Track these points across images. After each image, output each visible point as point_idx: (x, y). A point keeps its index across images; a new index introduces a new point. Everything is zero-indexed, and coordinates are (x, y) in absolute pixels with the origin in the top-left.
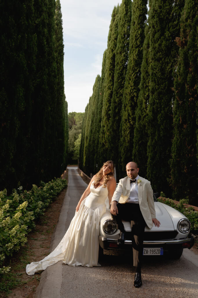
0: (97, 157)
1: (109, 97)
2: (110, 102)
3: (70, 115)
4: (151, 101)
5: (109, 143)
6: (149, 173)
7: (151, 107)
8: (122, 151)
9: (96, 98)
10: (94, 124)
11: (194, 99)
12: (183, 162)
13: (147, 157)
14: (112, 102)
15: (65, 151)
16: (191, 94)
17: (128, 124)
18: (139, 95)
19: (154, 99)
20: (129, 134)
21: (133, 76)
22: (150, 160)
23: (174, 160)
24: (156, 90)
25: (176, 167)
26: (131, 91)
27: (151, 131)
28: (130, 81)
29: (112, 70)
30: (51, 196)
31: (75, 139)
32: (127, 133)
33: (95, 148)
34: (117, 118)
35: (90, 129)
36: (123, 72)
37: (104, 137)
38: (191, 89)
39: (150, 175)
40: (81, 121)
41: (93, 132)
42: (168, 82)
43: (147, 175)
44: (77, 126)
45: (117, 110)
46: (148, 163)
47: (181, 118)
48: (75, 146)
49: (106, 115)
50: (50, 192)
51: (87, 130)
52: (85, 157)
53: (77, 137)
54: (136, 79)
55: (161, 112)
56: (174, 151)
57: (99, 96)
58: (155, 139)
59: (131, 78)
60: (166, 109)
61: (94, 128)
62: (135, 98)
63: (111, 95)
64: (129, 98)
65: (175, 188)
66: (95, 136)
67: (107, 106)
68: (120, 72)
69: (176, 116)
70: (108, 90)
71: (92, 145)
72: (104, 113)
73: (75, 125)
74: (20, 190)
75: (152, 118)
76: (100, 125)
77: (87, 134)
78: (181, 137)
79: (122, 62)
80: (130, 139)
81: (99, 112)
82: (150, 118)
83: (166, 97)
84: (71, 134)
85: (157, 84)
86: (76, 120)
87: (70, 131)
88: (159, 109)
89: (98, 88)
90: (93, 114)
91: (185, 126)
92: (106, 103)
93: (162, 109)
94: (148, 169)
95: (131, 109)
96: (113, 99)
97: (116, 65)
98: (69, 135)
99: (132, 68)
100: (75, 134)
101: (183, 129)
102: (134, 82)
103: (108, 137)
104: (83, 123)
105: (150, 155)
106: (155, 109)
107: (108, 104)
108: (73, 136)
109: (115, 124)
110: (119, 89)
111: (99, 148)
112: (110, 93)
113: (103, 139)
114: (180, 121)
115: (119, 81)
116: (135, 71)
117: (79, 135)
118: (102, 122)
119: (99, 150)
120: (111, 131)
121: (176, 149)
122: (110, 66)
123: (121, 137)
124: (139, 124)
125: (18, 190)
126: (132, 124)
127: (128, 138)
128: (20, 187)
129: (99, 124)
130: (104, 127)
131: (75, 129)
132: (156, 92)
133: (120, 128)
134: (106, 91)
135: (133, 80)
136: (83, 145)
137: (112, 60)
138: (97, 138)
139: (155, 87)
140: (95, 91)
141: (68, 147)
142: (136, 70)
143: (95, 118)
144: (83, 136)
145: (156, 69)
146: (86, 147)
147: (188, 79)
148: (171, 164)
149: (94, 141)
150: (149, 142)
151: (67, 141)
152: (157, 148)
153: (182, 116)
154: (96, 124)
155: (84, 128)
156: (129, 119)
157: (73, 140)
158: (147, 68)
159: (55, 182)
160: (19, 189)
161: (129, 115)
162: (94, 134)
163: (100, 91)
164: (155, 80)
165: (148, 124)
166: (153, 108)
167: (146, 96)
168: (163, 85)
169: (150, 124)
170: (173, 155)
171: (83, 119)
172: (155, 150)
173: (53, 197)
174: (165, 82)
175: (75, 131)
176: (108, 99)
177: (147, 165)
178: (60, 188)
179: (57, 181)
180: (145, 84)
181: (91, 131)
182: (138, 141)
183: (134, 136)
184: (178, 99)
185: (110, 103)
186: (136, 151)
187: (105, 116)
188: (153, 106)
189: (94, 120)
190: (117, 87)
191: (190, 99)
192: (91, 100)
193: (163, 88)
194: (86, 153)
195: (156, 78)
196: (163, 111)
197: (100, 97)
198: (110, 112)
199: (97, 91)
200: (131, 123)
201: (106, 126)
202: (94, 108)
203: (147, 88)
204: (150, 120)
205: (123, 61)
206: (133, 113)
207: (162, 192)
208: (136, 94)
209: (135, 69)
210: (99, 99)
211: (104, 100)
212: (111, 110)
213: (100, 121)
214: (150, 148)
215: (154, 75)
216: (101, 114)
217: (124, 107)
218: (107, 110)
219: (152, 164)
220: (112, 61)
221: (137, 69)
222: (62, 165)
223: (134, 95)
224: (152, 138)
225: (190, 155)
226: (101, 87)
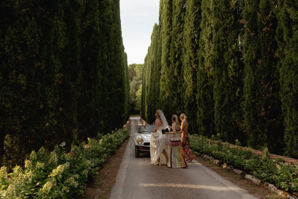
0: (158, 105)
1: (168, 43)
2: (169, 47)
3: (130, 67)
4: (215, 39)
5: (171, 90)
6: (218, 118)
7: (216, 45)
8: (185, 97)
9: (155, 46)
10: (154, 73)
11: (269, 29)
12: (260, 103)
13: (214, 102)
14: (171, 48)
15: (127, 102)
16: (266, 23)
17: (190, 68)
18: (200, 35)
19: (219, 36)
20: (192, 78)
21: (193, 17)
22: (218, 104)
23: (247, 102)
24: (221, 26)
25: (251, 110)
26: (191, 32)
27: (217, 72)
28: (190, 22)
29: (169, 15)
30: (109, 150)
31: (137, 90)
32: (190, 77)
33: (156, 97)
34: (177, 64)
35: (150, 79)
36: (181, 16)
37: (165, 84)
38: (266, 18)
39: (219, 121)
40: (141, 72)
41: (153, 81)
42: (234, 16)
43: (215, 121)
44: (137, 77)
45: (177, 56)
46: (215, 107)
47: (254, 53)
48: (137, 97)
49: (165, 61)
50: (107, 145)
51: (147, 80)
52: (146, 107)
53: (138, 88)
54: (196, 19)
55: (227, 50)
56: (247, 92)
57: (157, 44)
58: (223, 81)
59: (190, 19)
60: (234, 46)
61: (154, 76)
62: (196, 40)
63: (170, 41)
64: (189, 40)
65: (251, 135)
66: (155, 85)
67: (167, 52)
68: (178, 16)
69: (248, 51)
70: (167, 36)
71: (153, 94)
72: (164, 59)
73: (135, 76)
74: (62, 147)
75: (217, 57)
76: (161, 73)
77: (148, 83)
78: (256, 74)
79: (180, 6)
80: (193, 83)
81: (159, 59)
82: (215, 57)
83: (232, 33)
84: (132, 85)
85: (221, 19)
86: (137, 72)
87: (131, 82)
88: (225, 47)
89: (156, 37)
90: (153, 63)
91: (259, 62)
92: (165, 49)
93: (229, 46)
94: (215, 114)
95: (193, 52)
96: (173, 44)
97: (174, 8)
98: (129, 86)
99: (191, 8)
100: (136, 85)
101: (257, 65)
102: (194, 23)
103: (169, 84)
104: (143, 73)
105: (217, 99)
106: (221, 47)
107: (167, 50)
108: (134, 87)
109: (175, 70)
110: (178, 33)
111: (160, 96)
112: (169, 39)
113: (164, 87)
114: (253, 56)
115: (177, 24)
116: (194, 11)
117: (140, 86)
118: (161, 69)
119: (160, 98)
120: (172, 77)
121: (250, 89)
122: (168, 11)
123: (183, 83)
124: (203, 66)
125: (60, 147)
126: (195, 68)
127: (190, 83)
128: (62, 143)
129: (159, 72)
130: (165, 74)
131: (136, 80)
132: (221, 28)
133: (182, 73)
134: (164, 37)
135: (192, 20)
136: (144, 95)
137: (169, 4)
138: (158, 87)
139: (219, 23)
140: (153, 40)
141: (129, 98)
142: (196, 10)
143: (154, 66)
144: (144, 86)
145: (219, 2)
146: (147, 96)
147: (261, 6)
148: (244, 107)
149: (155, 90)
150: (216, 84)
151: (128, 92)
152: (224, 90)
153: (255, 50)
154: (156, 73)
155: (145, 78)
156: (190, 62)
157: (134, 91)
158: (208, 5)
159: (116, 134)
160: (61, 145)
161: (190, 58)
162: (155, 83)
163: (158, 39)
164: (218, 16)
165: (213, 64)
166: (219, 46)
167: (208, 34)
168: (228, 19)
169: (215, 64)
170: (246, 96)
171: (143, 70)
172: (223, 93)
173: (111, 150)
174: (231, 16)
175: (136, 82)
176: (167, 45)
177: (214, 110)
178: (121, 139)
179: (118, 133)
180: (206, 22)
181: (151, 80)
182: (202, 84)
183: (197, 80)
184: (249, 31)
185: (169, 49)
186: (201, 96)
187: (165, 63)
188: (218, 44)
189: (154, 69)
190: (176, 31)
191: (264, 29)
192: (150, 49)
193: (228, 23)
194: (147, 102)
195: (220, 13)
196: (230, 49)
197: (159, 45)
198: (169, 58)
199: (155, 40)
200: (193, 66)
201: (166, 73)
202: (153, 57)
203: (210, 26)
204: (216, 60)
205: (181, 4)
206: (196, 56)
207: (237, 140)
208: (196, 35)
209: (194, 9)
210: (157, 47)
211: (163, 47)
212: (171, 56)
213: (160, 70)
214: (217, 91)
215: (217, 10)
216: (161, 62)
217: (185, 50)
218: (166, 56)
219: (220, 109)
220: (170, 6)
221: (197, 8)
222: (123, 116)
223: (195, 37)
224: (218, 80)
225: (267, 94)
226: (159, 34)
